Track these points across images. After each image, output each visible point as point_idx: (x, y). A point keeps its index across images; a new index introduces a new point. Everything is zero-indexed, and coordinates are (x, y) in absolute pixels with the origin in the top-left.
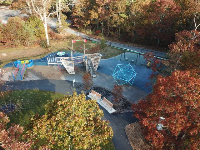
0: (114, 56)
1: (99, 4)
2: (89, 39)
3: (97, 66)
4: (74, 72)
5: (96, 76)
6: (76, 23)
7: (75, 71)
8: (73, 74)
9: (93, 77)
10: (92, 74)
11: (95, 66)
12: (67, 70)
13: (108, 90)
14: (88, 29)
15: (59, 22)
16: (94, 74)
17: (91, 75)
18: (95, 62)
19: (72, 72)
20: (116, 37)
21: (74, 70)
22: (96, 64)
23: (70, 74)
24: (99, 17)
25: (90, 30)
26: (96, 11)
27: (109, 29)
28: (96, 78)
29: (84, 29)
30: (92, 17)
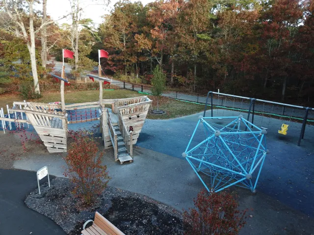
0: (186, 115)
1: (154, 21)
2: (132, 89)
3: (138, 131)
4: (65, 148)
5: (129, 158)
6: (110, 63)
7: (68, 145)
8: (60, 151)
9: (122, 160)
10: (119, 153)
11: (131, 129)
12: (44, 139)
13: (170, 211)
14: (133, 74)
15: (74, 57)
16: (127, 152)
17: (116, 154)
18: (130, 118)
19: (57, 146)
20: (189, 85)
21: (65, 141)
22: (134, 124)
23: (51, 151)
24: (154, 46)
25: (136, 75)
26: (147, 35)
27: (174, 72)
28: (129, 166)
29: (125, 75)
30: (140, 46)
